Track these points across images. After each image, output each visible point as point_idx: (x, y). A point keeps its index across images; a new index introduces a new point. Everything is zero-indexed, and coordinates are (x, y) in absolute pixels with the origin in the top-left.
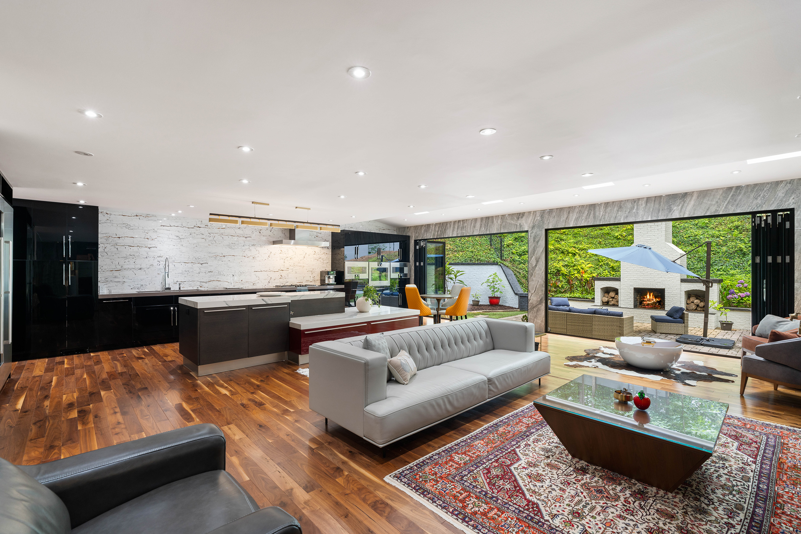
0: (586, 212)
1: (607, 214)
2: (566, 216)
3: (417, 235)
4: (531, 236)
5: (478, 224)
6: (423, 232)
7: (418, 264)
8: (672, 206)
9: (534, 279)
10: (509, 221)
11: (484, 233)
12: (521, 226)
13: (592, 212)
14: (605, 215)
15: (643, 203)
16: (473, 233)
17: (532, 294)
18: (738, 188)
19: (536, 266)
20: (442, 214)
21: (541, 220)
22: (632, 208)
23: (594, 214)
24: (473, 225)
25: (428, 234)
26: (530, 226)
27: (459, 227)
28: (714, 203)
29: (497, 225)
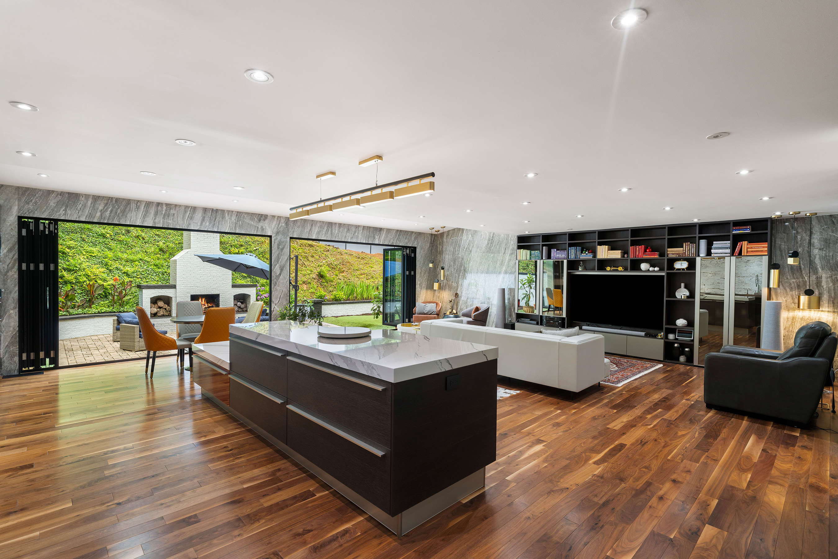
0: (326, 228)
1: (340, 233)
2: (309, 228)
4: (274, 242)
5: (198, 216)
6: (52, 204)
8: (375, 235)
9: (278, 288)
10: (247, 220)
12: (263, 229)
13: (330, 229)
14: (339, 234)
15: (361, 229)
18: (401, 231)
19: (280, 274)
21: (285, 227)
22: (355, 232)
23: (331, 231)
24: (189, 215)
25: (73, 212)
26: (274, 231)
27: (159, 212)
28: (392, 238)
29: (231, 222)
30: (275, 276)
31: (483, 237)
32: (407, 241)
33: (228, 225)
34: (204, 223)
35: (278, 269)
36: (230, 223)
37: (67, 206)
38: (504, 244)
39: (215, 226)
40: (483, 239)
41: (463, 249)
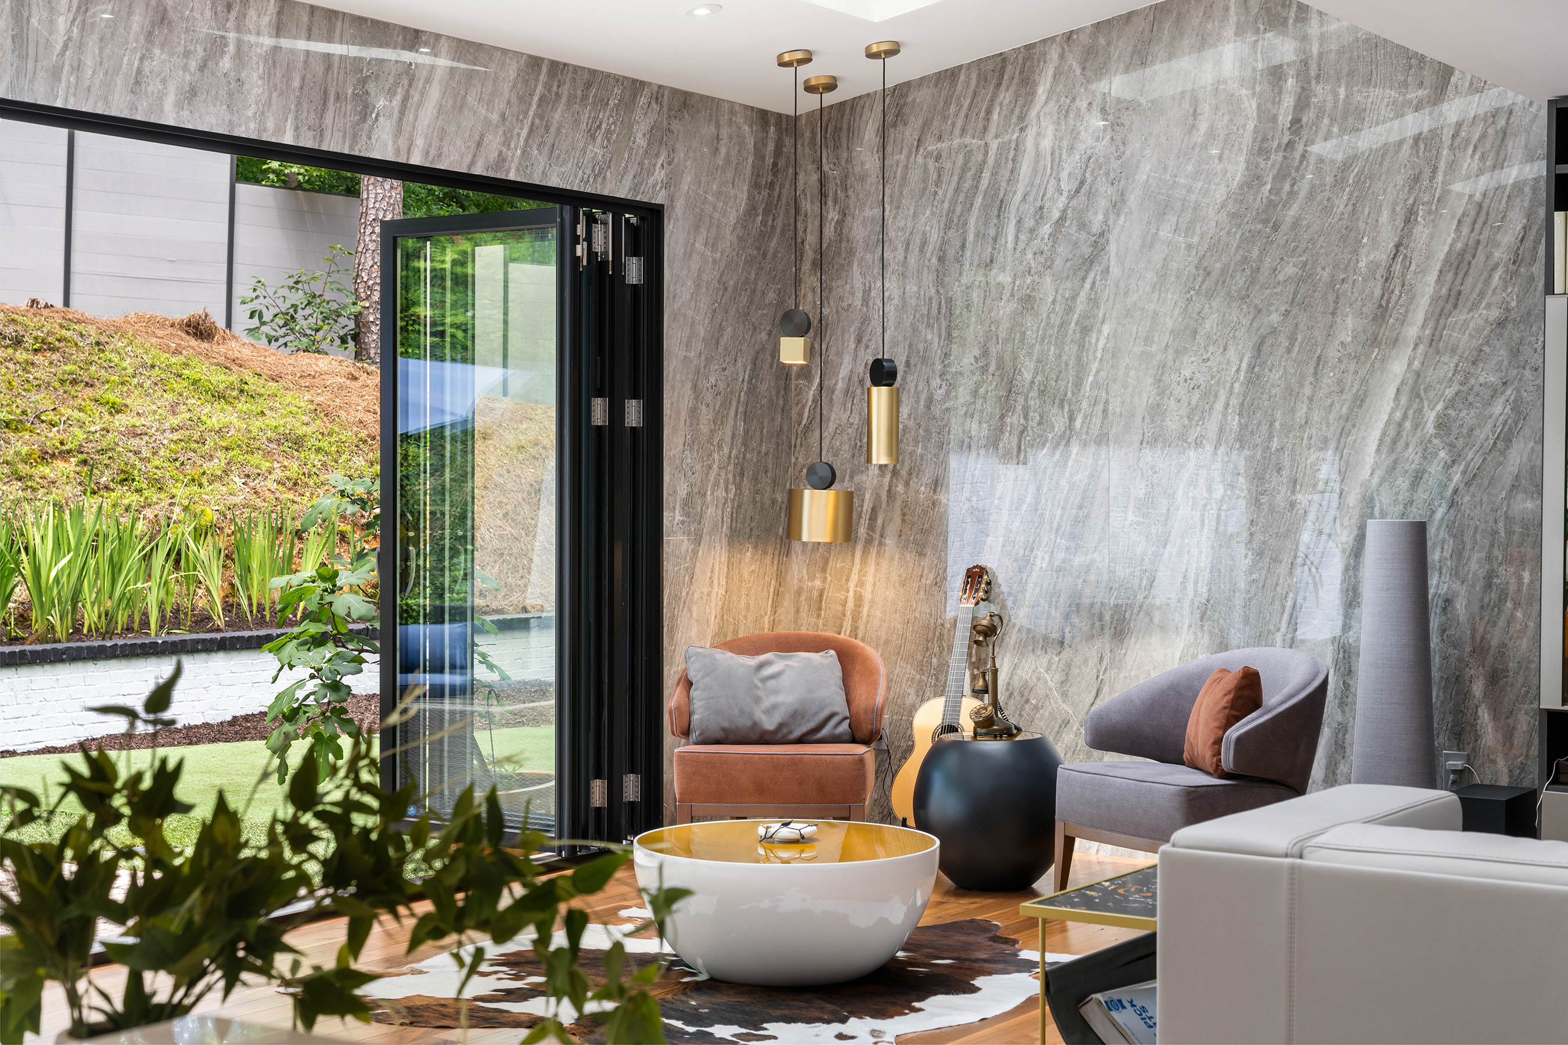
8: (371, 87)
18: (557, 68)
28: (495, 117)
31: (1203, 126)
32: (596, 150)
38: (1400, 180)
40: (1204, 147)
41: (1029, 223)
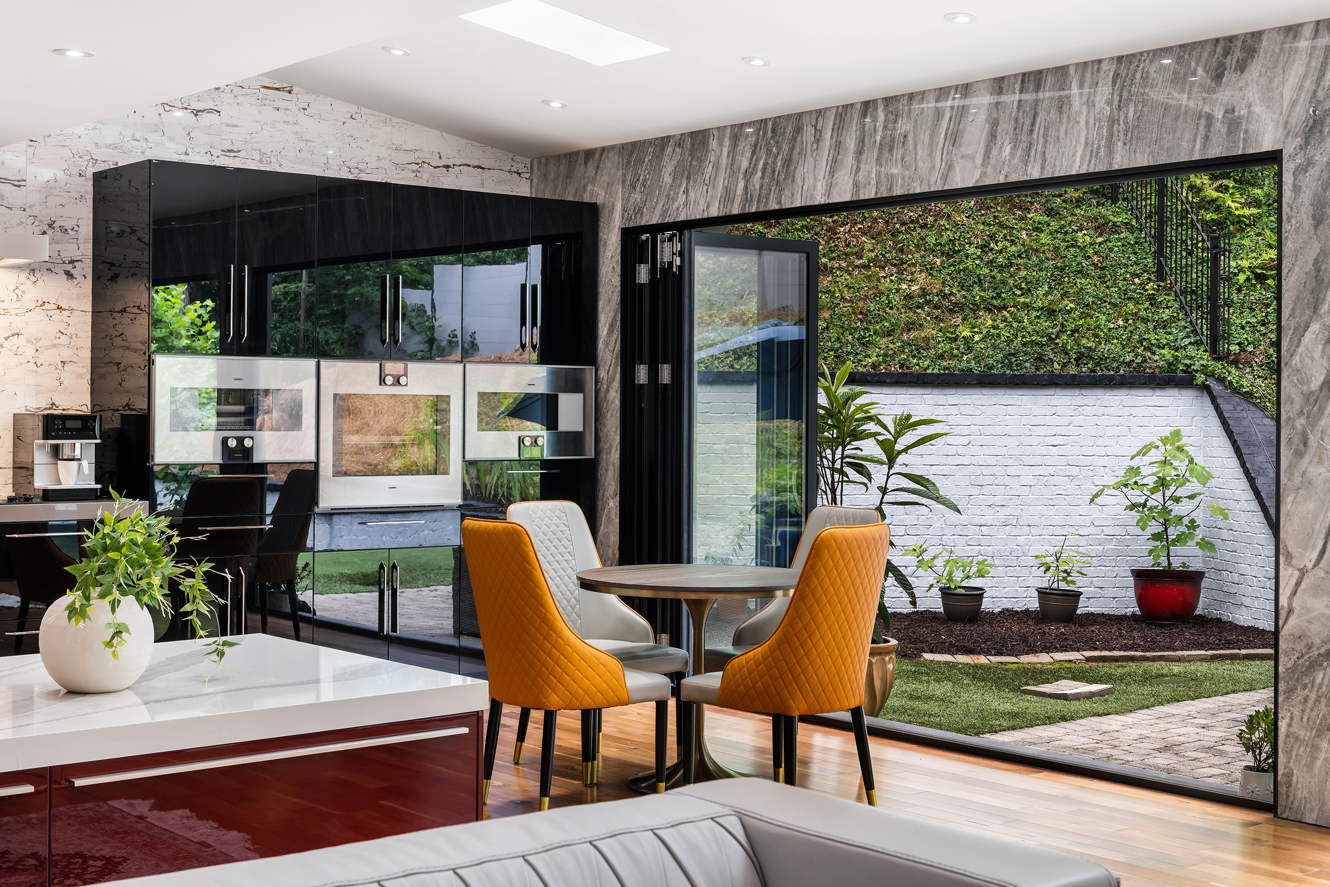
3: (637, 196)
4: (1297, 189)
5: (977, 119)
6: (667, 179)
7: (642, 374)
10: (1162, 90)
11: (1014, 178)
12: (1233, 123)
16: (945, 177)
17: (1303, 572)
20: (748, 60)
24: (947, 129)
25: (699, 192)
26: (1294, 120)
27: (867, 140)
29: (1091, 121)
30: (1298, 400)
33: (1082, 140)
34: (995, 152)
35: (1317, 354)
36: (1087, 123)
37: (689, 178)
39: (1032, 154)
